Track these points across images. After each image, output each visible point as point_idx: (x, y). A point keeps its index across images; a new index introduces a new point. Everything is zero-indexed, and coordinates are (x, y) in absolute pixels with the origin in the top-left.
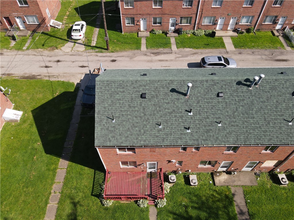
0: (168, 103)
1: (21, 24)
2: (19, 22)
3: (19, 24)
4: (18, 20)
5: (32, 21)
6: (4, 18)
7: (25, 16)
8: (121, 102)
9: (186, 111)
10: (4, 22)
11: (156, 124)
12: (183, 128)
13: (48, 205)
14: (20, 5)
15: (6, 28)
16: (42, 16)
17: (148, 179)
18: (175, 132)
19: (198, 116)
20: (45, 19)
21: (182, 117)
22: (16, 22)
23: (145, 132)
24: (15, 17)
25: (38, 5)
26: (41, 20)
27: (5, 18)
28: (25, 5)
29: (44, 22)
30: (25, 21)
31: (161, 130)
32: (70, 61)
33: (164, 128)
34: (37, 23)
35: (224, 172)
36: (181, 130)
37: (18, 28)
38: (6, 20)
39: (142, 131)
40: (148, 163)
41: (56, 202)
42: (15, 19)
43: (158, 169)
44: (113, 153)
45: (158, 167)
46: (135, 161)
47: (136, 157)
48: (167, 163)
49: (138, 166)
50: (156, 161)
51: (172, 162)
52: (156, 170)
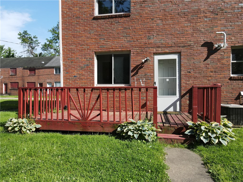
6: (39, 84)
7: (55, 82)
14: (55, 74)
43: (182, 94)
44: (86, 12)
45: (183, 81)
46: (128, 49)
47: (130, 28)
48: (205, 60)
49: (133, 73)
50: (176, 45)
51: (216, 48)
52: (178, 103)
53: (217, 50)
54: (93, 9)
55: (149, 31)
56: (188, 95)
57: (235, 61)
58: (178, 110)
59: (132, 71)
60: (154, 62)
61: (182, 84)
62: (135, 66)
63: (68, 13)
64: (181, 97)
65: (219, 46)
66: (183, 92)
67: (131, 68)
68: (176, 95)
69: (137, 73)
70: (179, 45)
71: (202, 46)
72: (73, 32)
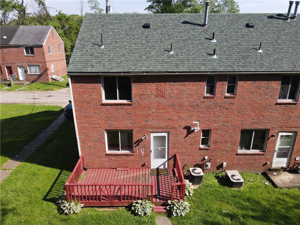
0: (181, 32)
1: (22, 75)
2: (21, 73)
3: (20, 75)
4: (20, 71)
5: (34, 71)
6: (6, 68)
7: (28, 66)
8: (116, 31)
9: (207, 39)
10: (5, 71)
11: (164, 50)
12: (206, 55)
14: (26, 54)
15: (5, 78)
16: (46, 66)
17: (153, 177)
18: (193, 58)
19: (225, 43)
20: (48, 69)
21: (202, 44)
22: (17, 72)
23: (148, 58)
24: (18, 66)
25: (44, 54)
26: (43, 70)
27: (8, 68)
28: (31, 54)
29: (46, 72)
30: (27, 71)
31: (172, 56)
33: (177, 55)
34: (38, 74)
35: (284, 171)
36: (203, 56)
37: (18, 79)
38: (7, 70)
39: (144, 57)
40: (152, 135)
42: (17, 69)
43: (169, 158)
44: (95, 99)
45: (170, 150)
46: (131, 129)
47: (133, 113)
48: (185, 137)
49: (136, 145)
50: (166, 127)
51: (193, 130)
52: (167, 163)
53: (193, 131)
54: (101, 97)
55: (146, 117)
56: (173, 158)
57: (204, 138)
58: (166, 167)
59: (135, 144)
60: (150, 138)
61: (169, 152)
62: (136, 140)
63: (79, 99)
64: (169, 159)
65: (194, 129)
66: (170, 157)
67: (134, 142)
68: (165, 158)
69: (138, 145)
70: (168, 127)
71: (184, 128)
72: (85, 114)
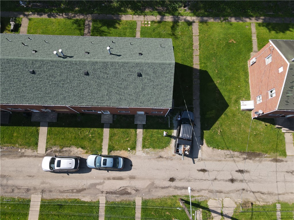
13: (199, 43)
32: (220, 180)
41: (194, 45)
